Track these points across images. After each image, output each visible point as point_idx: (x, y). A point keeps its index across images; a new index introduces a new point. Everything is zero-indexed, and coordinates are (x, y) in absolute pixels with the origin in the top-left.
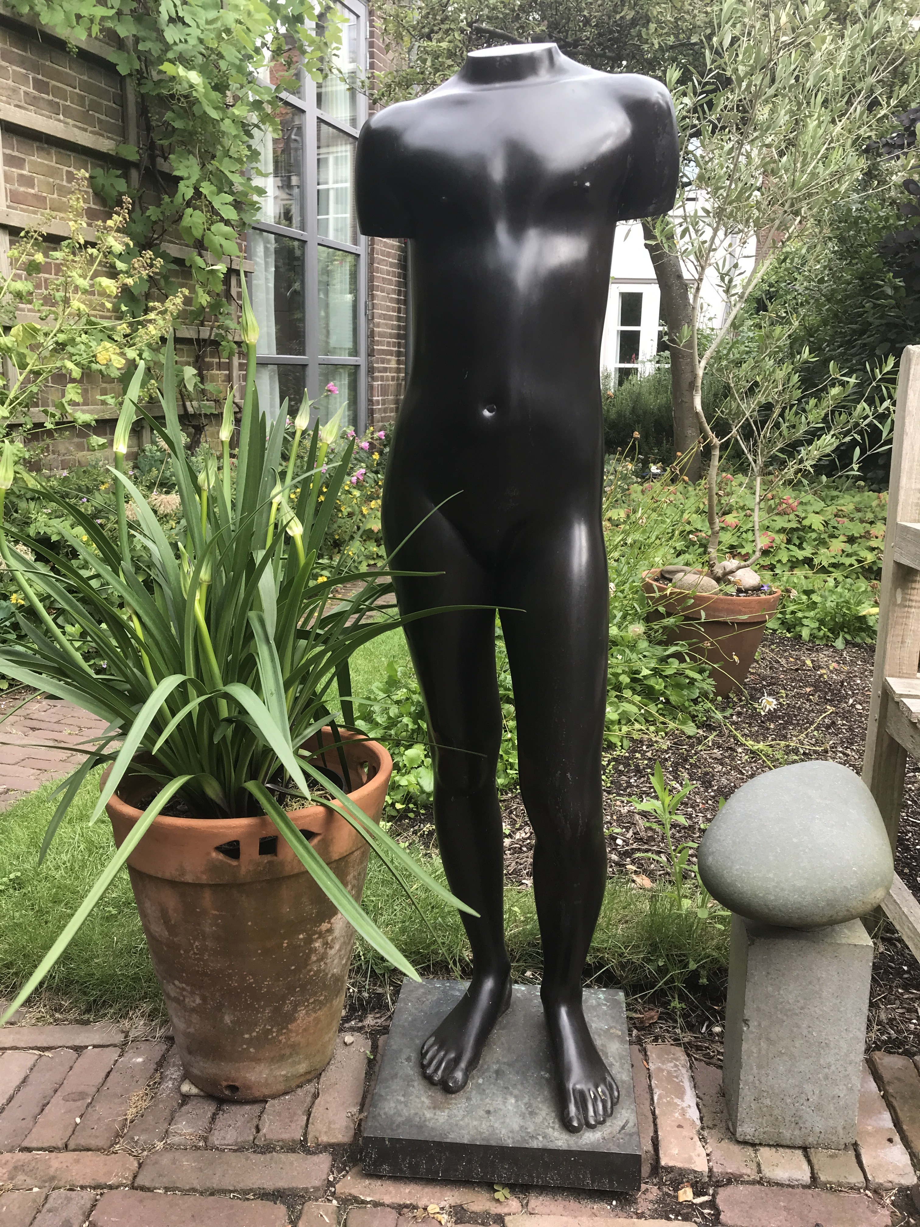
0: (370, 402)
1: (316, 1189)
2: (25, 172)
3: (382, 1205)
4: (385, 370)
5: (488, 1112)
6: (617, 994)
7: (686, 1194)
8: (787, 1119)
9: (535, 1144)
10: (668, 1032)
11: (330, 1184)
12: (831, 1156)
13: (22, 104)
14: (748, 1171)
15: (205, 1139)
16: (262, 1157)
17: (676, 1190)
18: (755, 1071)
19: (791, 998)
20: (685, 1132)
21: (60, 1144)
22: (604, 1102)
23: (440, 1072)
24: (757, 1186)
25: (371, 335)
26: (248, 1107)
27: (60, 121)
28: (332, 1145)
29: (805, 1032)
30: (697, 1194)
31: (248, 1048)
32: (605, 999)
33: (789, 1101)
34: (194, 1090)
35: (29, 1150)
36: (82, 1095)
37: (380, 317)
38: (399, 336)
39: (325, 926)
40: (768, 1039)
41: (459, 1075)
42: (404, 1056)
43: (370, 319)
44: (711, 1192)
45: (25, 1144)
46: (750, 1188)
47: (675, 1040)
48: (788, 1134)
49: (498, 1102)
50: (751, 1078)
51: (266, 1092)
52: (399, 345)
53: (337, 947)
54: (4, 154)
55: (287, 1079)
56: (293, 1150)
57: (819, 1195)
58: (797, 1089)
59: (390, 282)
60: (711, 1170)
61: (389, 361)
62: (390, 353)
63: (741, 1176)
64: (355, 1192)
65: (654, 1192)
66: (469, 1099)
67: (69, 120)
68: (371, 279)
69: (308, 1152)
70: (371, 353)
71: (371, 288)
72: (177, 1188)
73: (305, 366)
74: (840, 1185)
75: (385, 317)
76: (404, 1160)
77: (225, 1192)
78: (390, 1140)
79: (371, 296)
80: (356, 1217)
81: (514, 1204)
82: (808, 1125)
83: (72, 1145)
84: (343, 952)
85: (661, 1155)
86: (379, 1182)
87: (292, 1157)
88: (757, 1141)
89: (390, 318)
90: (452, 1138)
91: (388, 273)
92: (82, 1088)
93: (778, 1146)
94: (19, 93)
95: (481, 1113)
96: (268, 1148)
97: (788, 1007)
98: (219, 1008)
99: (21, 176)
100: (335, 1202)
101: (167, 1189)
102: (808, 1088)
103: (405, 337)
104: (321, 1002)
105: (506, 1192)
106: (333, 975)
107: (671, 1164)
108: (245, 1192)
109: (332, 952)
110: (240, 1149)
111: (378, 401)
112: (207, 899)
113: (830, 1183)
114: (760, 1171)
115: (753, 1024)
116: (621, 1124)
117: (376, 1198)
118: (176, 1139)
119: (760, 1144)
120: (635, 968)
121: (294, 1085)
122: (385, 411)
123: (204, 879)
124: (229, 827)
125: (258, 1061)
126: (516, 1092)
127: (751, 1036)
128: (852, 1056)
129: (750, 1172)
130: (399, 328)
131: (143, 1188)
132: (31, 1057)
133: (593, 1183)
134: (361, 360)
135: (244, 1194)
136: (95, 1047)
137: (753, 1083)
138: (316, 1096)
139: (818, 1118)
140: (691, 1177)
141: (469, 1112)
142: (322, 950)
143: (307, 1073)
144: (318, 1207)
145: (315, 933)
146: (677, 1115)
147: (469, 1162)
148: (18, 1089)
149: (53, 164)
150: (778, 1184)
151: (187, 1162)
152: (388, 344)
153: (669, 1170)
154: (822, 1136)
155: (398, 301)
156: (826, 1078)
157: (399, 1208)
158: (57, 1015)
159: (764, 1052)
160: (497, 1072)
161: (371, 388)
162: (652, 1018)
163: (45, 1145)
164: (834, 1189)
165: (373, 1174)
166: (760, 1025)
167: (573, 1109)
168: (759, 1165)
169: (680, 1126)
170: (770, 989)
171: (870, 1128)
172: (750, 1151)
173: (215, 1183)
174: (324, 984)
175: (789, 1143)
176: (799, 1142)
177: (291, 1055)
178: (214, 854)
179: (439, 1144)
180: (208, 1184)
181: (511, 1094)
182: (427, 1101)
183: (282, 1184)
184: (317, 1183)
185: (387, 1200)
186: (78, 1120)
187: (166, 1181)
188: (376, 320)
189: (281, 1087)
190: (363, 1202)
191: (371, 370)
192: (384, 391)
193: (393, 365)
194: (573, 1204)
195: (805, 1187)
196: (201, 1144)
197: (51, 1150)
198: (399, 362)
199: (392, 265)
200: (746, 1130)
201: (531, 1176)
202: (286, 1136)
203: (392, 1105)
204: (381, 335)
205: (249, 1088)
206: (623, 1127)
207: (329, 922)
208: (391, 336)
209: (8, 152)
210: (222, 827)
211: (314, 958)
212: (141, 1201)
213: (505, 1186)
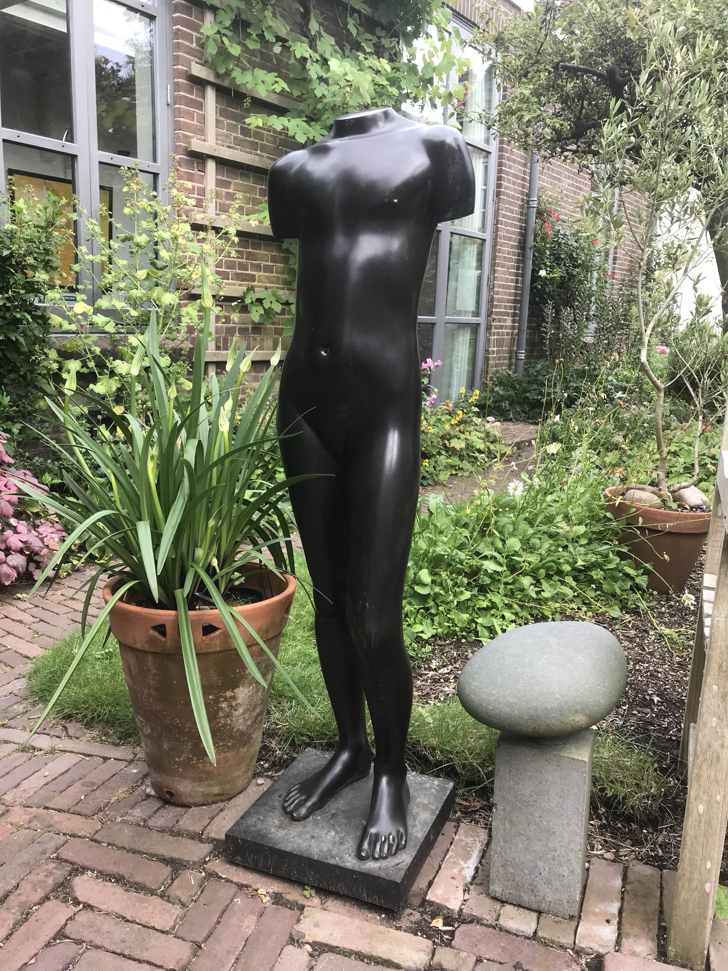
0: (487, 351)
1: (195, 863)
2: (230, 191)
3: (232, 882)
4: (501, 327)
5: (313, 837)
6: (448, 783)
7: (438, 923)
8: (526, 886)
9: (331, 861)
10: (484, 818)
11: (206, 863)
12: (557, 922)
13: (232, 145)
14: (488, 917)
15: (145, 821)
16: (171, 838)
17: (433, 918)
18: (502, 843)
19: (527, 792)
20: (454, 882)
21: (66, 809)
22: (390, 846)
23: (292, 806)
24: (491, 929)
25: (491, 300)
26: (179, 809)
27: (257, 155)
28: (216, 840)
29: (537, 820)
30: (445, 924)
31: (178, 768)
32: (438, 786)
33: (527, 872)
34: (153, 793)
35: (47, 808)
36: (93, 784)
37: (500, 286)
38: (515, 301)
39: (229, 694)
40: (511, 821)
41: (303, 811)
42: (278, 794)
43: (491, 288)
44: (456, 925)
45: (47, 805)
46: (485, 929)
47: (486, 824)
48: (526, 898)
49: (323, 833)
50: (499, 849)
51: (191, 801)
52: (515, 308)
53: (241, 711)
54: (217, 179)
55: (204, 795)
56: (193, 838)
57: (533, 945)
58: (532, 864)
59: (510, 260)
60: (461, 910)
61: (505, 321)
62: (507, 314)
63: (482, 920)
64: (217, 870)
65: (417, 916)
66: (305, 827)
67: (265, 154)
68: (494, 258)
69: (201, 841)
70: (489, 315)
71: (493, 265)
72: (114, 845)
73: (434, 324)
74: (553, 942)
75: (504, 287)
76: (250, 855)
77: (140, 853)
78: (242, 839)
79: (493, 271)
80: (212, 884)
81: (316, 901)
82: (541, 894)
83: (71, 811)
84: (247, 716)
85: (429, 893)
86: (235, 868)
87: (189, 841)
88: (504, 899)
89: (509, 287)
90: (281, 846)
91: (509, 253)
92: (95, 780)
93: (519, 906)
94: (230, 138)
95: (308, 836)
96: (178, 834)
97: (525, 799)
98: (160, 736)
99: (228, 193)
100: (204, 874)
101: (109, 844)
102: (540, 864)
103: (520, 302)
104: (228, 747)
105: (313, 892)
106: (238, 730)
107: (432, 899)
108: (152, 855)
109: (237, 713)
110: (162, 831)
111: (493, 352)
112: (150, 661)
113: (545, 939)
114: (497, 920)
115: (500, 807)
116: (398, 862)
117: (229, 877)
118: (129, 818)
119: (507, 902)
120: (472, 769)
121: (210, 801)
122: (499, 358)
123: (147, 648)
124: (159, 615)
125: (184, 778)
126: (339, 829)
127: (499, 817)
128: (572, 846)
129: (489, 918)
130: (516, 295)
131: (96, 841)
132: (75, 758)
133: (368, 897)
134: (482, 320)
135: (152, 856)
136: (115, 759)
137: (501, 852)
138: (222, 810)
139: (548, 890)
140: (445, 912)
141: (299, 835)
142: (227, 710)
143: (218, 795)
144: (191, 874)
145: (222, 697)
146: (455, 871)
147: (289, 865)
148: (62, 774)
149: (251, 184)
150: (507, 931)
151: (127, 831)
152: (506, 307)
153: (431, 903)
154: (552, 905)
155: (517, 275)
156: (554, 859)
157: (241, 887)
158: (104, 738)
159: (508, 831)
160: (333, 815)
161: (488, 341)
162: (475, 807)
163: (58, 808)
164: (546, 944)
165: (232, 862)
166: (505, 809)
167: (366, 846)
168: (499, 915)
169: (453, 878)
170: (512, 783)
171: (597, 910)
172: (498, 905)
173: (137, 847)
174: (231, 734)
175: (527, 905)
176: (535, 907)
177: (206, 779)
178: (151, 632)
179: (271, 848)
180: (133, 846)
181: (335, 829)
182: (277, 822)
183: (175, 855)
184: (196, 859)
185: (235, 879)
186: (83, 797)
187: (110, 840)
188: (496, 289)
189: (200, 800)
190: (221, 878)
191: (489, 328)
192: (499, 343)
193: (509, 323)
194: (355, 910)
195: (527, 938)
196: (142, 824)
197: (60, 811)
198: (514, 321)
199: (512, 247)
200: (497, 888)
201: (327, 883)
202: (191, 829)
203: (254, 820)
204: (499, 300)
205: (180, 796)
206: (397, 865)
207: (232, 692)
208: (508, 301)
209: (220, 177)
210: (155, 614)
211: (221, 714)
212: (90, 847)
213: (312, 887)
